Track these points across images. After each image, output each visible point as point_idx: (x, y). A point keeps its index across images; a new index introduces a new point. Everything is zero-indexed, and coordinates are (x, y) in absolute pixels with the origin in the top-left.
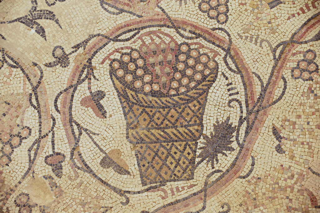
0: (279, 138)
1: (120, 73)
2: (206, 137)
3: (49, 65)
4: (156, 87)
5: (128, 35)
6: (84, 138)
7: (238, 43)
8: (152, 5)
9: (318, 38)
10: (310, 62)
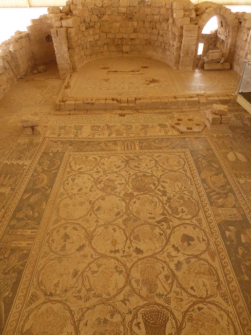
4: (153, 322)
5: (146, 307)
8: (152, 298)
9: (193, 311)
10: (191, 317)
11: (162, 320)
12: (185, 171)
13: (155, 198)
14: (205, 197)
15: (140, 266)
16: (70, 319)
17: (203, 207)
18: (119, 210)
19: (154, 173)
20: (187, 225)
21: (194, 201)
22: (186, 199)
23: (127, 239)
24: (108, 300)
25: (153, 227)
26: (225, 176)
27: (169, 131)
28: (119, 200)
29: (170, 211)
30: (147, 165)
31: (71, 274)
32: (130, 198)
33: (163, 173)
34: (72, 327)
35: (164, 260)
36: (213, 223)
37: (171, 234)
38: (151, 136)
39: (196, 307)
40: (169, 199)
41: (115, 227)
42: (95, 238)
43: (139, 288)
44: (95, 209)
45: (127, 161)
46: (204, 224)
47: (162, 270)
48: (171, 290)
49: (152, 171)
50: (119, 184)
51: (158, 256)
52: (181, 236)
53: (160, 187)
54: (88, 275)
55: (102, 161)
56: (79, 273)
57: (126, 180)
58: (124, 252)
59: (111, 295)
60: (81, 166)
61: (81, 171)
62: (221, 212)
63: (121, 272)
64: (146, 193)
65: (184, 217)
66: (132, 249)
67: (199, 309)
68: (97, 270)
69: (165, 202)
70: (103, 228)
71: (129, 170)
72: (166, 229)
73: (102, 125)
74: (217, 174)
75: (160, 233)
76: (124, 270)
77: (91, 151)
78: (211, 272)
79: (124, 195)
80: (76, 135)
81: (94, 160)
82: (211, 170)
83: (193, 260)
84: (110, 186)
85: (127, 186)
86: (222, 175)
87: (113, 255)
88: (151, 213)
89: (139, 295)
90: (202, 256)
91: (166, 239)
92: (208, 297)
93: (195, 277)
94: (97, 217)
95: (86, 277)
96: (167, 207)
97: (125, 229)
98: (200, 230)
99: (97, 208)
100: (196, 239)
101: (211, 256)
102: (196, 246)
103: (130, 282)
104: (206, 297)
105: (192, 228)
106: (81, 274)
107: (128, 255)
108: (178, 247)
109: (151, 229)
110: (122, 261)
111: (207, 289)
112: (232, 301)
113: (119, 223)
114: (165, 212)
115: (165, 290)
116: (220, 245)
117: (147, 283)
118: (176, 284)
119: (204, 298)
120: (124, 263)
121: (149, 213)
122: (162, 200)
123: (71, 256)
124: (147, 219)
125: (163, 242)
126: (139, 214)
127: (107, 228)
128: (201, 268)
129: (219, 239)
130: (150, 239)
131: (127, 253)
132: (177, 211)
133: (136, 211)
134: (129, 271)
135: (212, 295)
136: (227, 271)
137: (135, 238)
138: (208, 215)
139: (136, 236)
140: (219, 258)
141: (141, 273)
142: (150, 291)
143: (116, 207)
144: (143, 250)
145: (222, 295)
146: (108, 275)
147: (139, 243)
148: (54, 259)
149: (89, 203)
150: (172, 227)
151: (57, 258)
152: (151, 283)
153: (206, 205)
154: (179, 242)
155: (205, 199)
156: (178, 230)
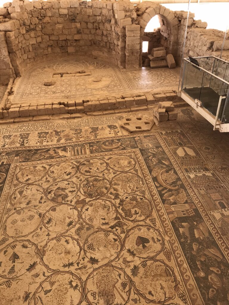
12: (137, 171)
13: (107, 202)
14: (157, 196)
15: (95, 277)
17: (156, 206)
18: (71, 220)
19: (106, 176)
20: (141, 227)
21: (147, 201)
22: (139, 200)
23: (81, 250)
25: (107, 233)
26: (175, 172)
27: (118, 132)
28: (71, 209)
29: (123, 214)
30: (98, 169)
31: (21, 298)
32: (82, 205)
33: (115, 175)
35: (120, 267)
36: (167, 222)
37: (126, 237)
38: (101, 139)
40: (122, 201)
41: (67, 238)
42: (47, 253)
43: (96, 301)
44: (45, 221)
45: (78, 167)
46: (158, 223)
47: (118, 278)
48: (129, 299)
49: (103, 175)
50: (70, 191)
51: (113, 263)
52: (137, 238)
53: (112, 190)
54: (40, 296)
55: (51, 169)
56: (31, 296)
57: (77, 186)
58: (78, 264)
60: (29, 177)
61: (30, 182)
62: (173, 209)
63: (76, 287)
64: (98, 199)
65: (138, 218)
66: (87, 260)
68: (50, 288)
69: (117, 205)
70: (55, 241)
71: (80, 176)
72: (121, 233)
73: (50, 131)
74: (167, 172)
75: (114, 239)
76: (79, 284)
77: (40, 160)
78: (168, 272)
79: (76, 203)
80: (22, 144)
81: (42, 169)
82: (162, 167)
83: (149, 263)
84: (60, 195)
85: (79, 193)
86: (173, 172)
87: (67, 269)
88: (104, 219)
90: (158, 257)
91: (121, 244)
92: (166, 300)
93: (152, 280)
94: (48, 230)
95: (39, 299)
96: (120, 211)
97: (78, 239)
98: (154, 231)
99: (47, 221)
100: (150, 240)
101: (167, 256)
102: (151, 247)
103: (85, 297)
104: (165, 300)
105: (146, 230)
106: (33, 296)
107: (83, 267)
108: (133, 251)
109: (106, 236)
110: (76, 274)
111: (165, 292)
112: (190, 301)
113: (71, 234)
114: (119, 215)
115: (122, 300)
116: (174, 243)
117: (104, 295)
118: (134, 291)
119: (162, 301)
120: (79, 276)
121: (102, 219)
122: (115, 204)
123: (20, 278)
124: (100, 225)
125: (118, 248)
126: (92, 221)
127: (59, 241)
128: (158, 269)
129: (173, 238)
130: (105, 246)
131: (82, 264)
132: (130, 214)
133: (89, 219)
134: (84, 285)
135: (170, 297)
136: (184, 270)
137: (89, 247)
138: (161, 214)
139: (90, 245)
140: (174, 257)
141: (97, 285)
142: (108, 303)
143: (67, 217)
144: (98, 259)
145: (180, 295)
146: (62, 293)
147: (94, 252)
148: (2, 284)
149: (38, 216)
150: (127, 231)
151: (6, 283)
152: (108, 293)
153: (158, 203)
154: (134, 245)
155: (157, 198)
156: (132, 233)
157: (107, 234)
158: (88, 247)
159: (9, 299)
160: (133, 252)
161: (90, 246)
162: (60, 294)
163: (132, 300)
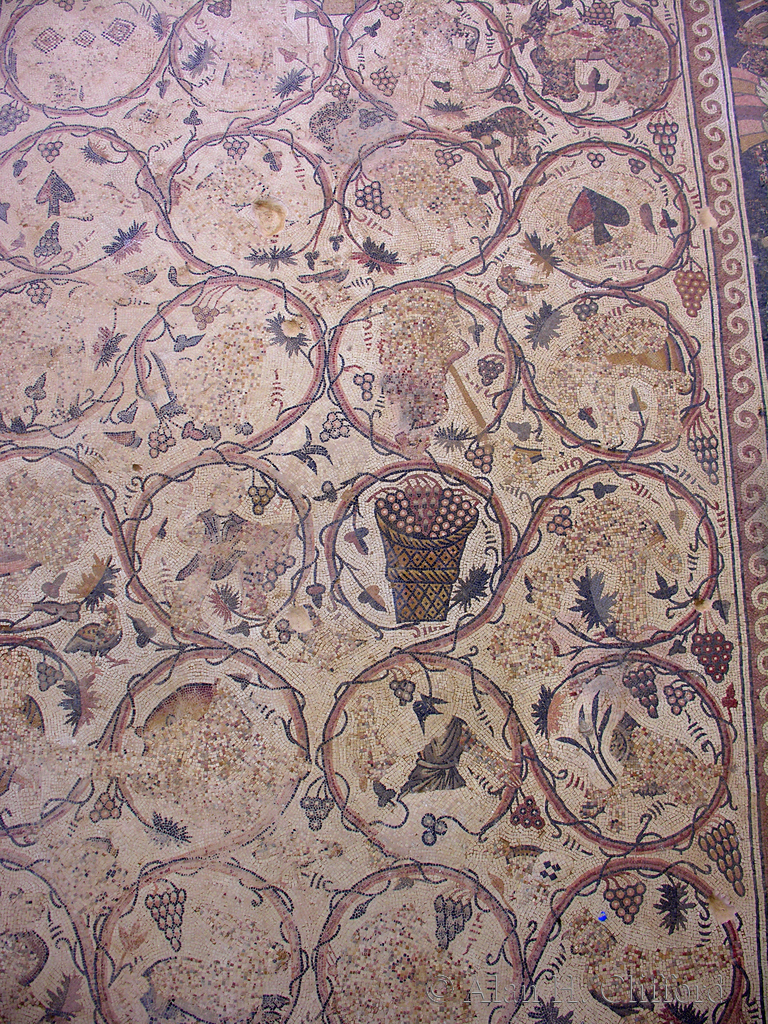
0: (530, 588)
1: (385, 512)
2: (461, 581)
3: (317, 499)
4: (418, 529)
5: (395, 477)
6: (345, 573)
7: (499, 493)
8: (420, 449)
9: (574, 495)
10: (565, 518)
11: (452, 524)
15: (378, 321)
16: (99, 513)
17: (695, 67)
18: (296, 66)
20: (604, 151)
21: (658, 36)
22: (622, 23)
23: (328, 203)
24: (244, 448)
25: (449, 148)
28: (298, 15)
29: (537, 81)
31: (89, 350)
34: (111, 541)
35: (482, 298)
36: (725, 150)
37: (526, 187)
39: (588, 482)
40: (540, 17)
42: (187, 197)
43: (370, 406)
44: (182, 57)
46: (685, 149)
47: (470, 340)
48: (498, 419)
51: (459, 282)
52: (576, 192)
56: (124, 345)
58: (311, 258)
59: (256, 433)
63: (296, 344)
65: (601, 109)
66: (347, 247)
67: (600, 490)
68: (196, 332)
69: (517, 32)
70: (219, 150)
72: (511, 163)
75: (478, 182)
76: (309, 333)
78: (676, 354)
83: (606, 305)
87: (264, 271)
88: (446, 87)
89: (370, 434)
90: (649, 292)
91: (503, 210)
92: (640, 449)
93: (606, 372)
94: (193, 98)
95: (154, 363)
96: (524, 60)
97: (319, 157)
98: (657, 178)
99: (190, 56)
100: (634, 214)
101: (686, 292)
102: (630, 246)
103: (332, 383)
104: (636, 449)
105: (626, 168)
106: (133, 349)
107: (331, 275)
108: (552, 246)
109: (442, 161)
110: (302, 297)
111: (642, 422)
112: (729, 467)
113: (293, 129)
114: (513, 81)
115: (473, 419)
116: (732, 246)
117: (403, 390)
118: (524, 396)
119: (625, 451)
120: (311, 306)
121: (437, 84)
122: (505, 25)
123: (84, 275)
124: (425, 110)
125: (487, 224)
126: (390, 86)
127: (237, 151)
128: (636, 337)
129: (734, 224)
130: (433, 206)
131: (326, 263)
132: (567, 83)
133: (378, 73)
134: (331, 341)
135: (658, 442)
136: (738, 357)
137: (363, 198)
138: (706, 110)
139: (368, 190)
140: (715, 302)
141: (381, 350)
142: (415, 421)
143: (281, 50)
144: (396, 254)
145: (698, 443)
146: (242, 355)
147: (382, 222)
148: (15, 290)
149: (152, 30)
150: (538, 155)
151: (29, 286)
152: (421, 387)
153: (708, 57)
154: (558, 223)
155: (709, 31)
156: (560, 172)
157: (448, 156)
158: (360, 199)
159: (44, 345)
160: (549, 250)
161: (371, 194)
162: (235, 358)
163: (511, 426)
